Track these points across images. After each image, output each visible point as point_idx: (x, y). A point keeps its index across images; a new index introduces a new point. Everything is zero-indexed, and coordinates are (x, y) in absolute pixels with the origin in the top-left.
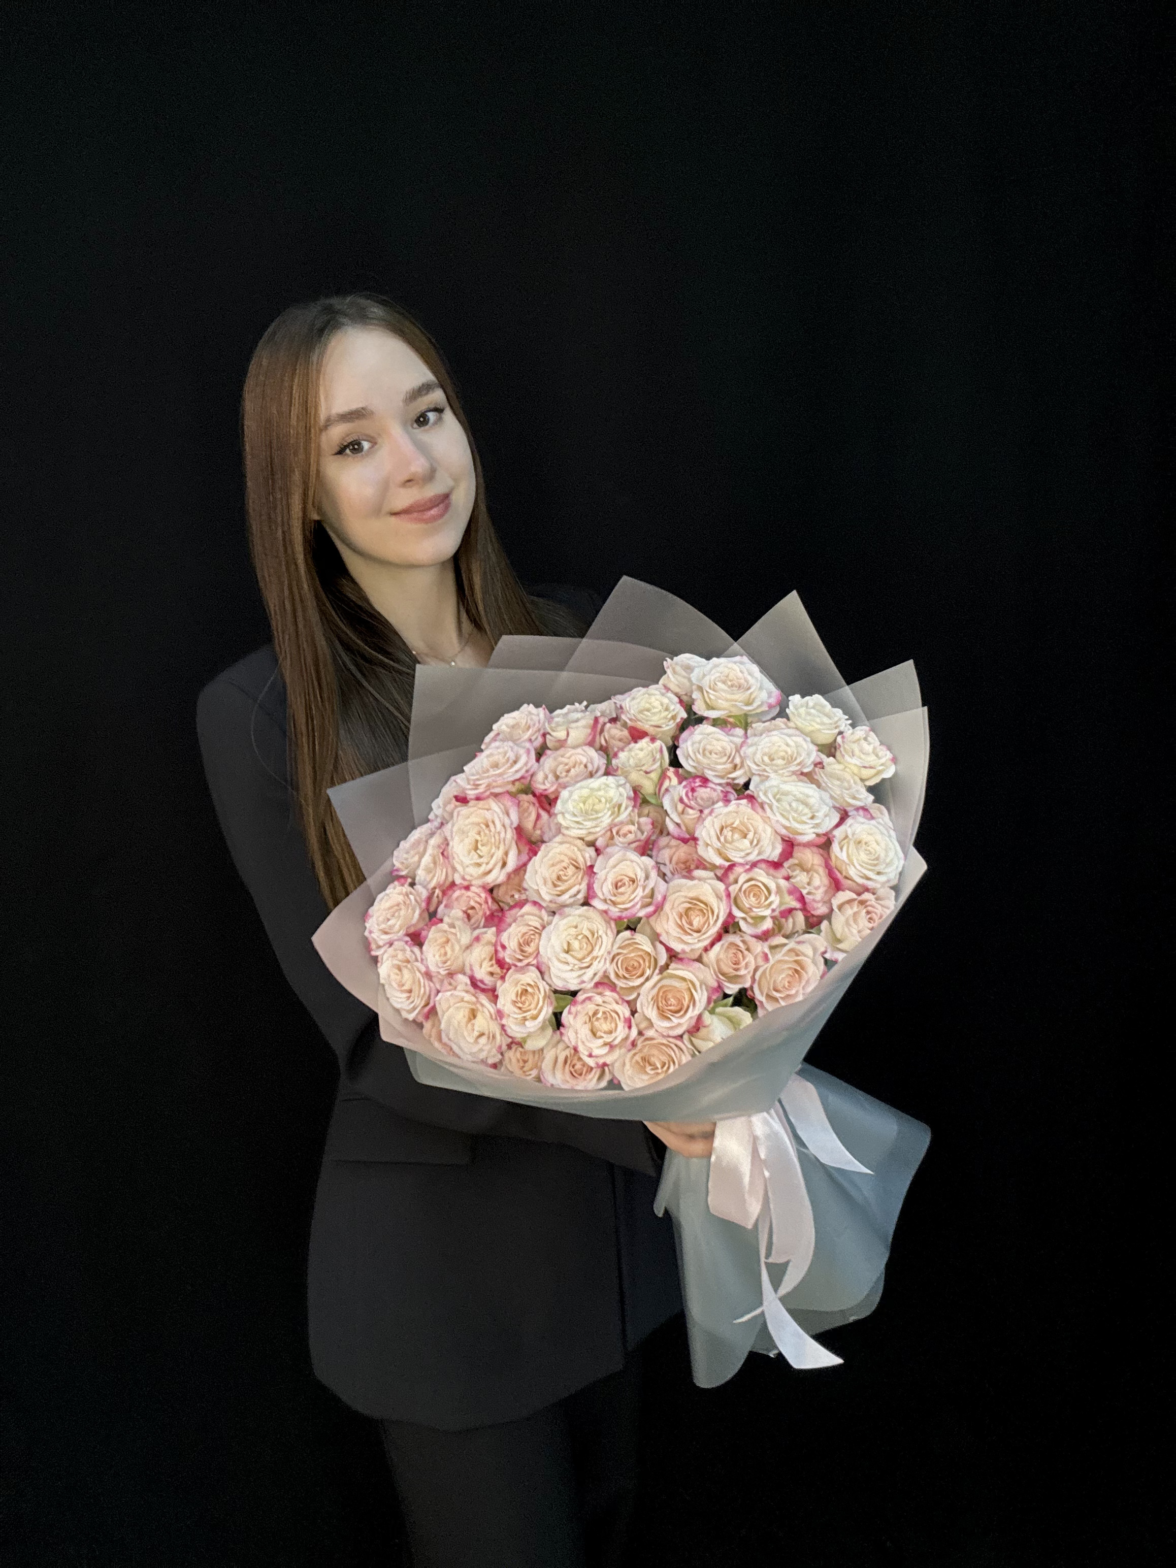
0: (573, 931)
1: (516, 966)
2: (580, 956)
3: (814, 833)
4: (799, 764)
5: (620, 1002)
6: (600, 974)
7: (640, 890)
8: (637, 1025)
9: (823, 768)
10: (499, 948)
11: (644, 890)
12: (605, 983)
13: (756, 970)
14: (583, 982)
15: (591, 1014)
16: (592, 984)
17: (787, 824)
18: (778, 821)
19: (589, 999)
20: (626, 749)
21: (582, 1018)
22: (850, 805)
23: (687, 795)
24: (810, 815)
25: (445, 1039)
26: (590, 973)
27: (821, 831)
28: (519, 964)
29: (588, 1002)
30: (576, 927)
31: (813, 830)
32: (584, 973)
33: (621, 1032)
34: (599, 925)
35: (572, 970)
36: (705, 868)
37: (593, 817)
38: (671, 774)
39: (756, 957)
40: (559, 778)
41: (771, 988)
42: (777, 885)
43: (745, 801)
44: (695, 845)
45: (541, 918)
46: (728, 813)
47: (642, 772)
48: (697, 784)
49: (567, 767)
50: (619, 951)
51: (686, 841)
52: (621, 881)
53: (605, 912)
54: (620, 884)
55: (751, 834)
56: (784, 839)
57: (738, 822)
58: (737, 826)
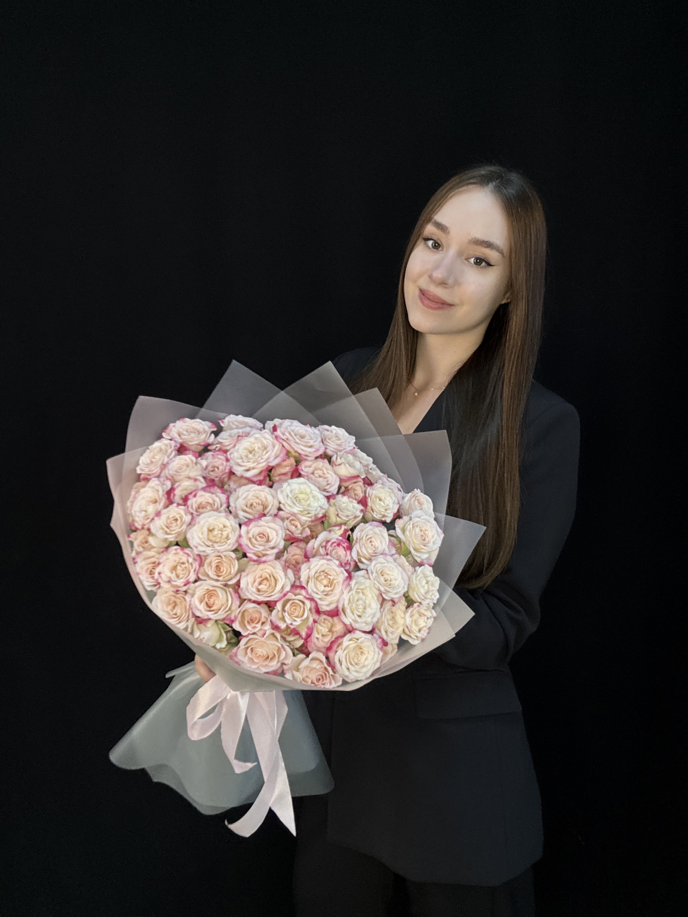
0: (222, 527)
1: (188, 507)
2: (211, 538)
4: (386, 590)
5: (196, 573)
6: (206, 554)
7: (263, 548)
8: (188, 589)
9: (393, 606)
10: (194, 494)
12: (202, 559)
13: (254, 634)
14: (196, 547)
15: (181, 561)
16: (197, 553)
17: (346, 606)
18: (344, 599)
20: (352, 500)
21: (176, 558)
22: (380, 632)
23: (334, 543)
24: (359, 614)
26: (204, 548)
27: (353, 625)
28: (190, 509)
29: (187, 556)
30: (225, 527)
31: (351, 621)
33: (180, 582)
34: (232, 539)
35: (200, 538)
36: (295, 574)
37: (295, 501)
38: (343, 527)
39: (260, 630)
40: (313, 473)
41: (250, 648)
42: (308, 618)
43: (346, 575)
44: (306, 562)
45: (221, 506)
46: (334, 570)
47: (337, 513)
48: (344, 545)
49: (322, 475)
50: (223, 557)
51: (307, 557)
52: (264, 535)
53: (240, 536)
54: (261, 535)
55: (329, 589)
56: (337, 607)
57: (332, 578)
58: (330, 579)
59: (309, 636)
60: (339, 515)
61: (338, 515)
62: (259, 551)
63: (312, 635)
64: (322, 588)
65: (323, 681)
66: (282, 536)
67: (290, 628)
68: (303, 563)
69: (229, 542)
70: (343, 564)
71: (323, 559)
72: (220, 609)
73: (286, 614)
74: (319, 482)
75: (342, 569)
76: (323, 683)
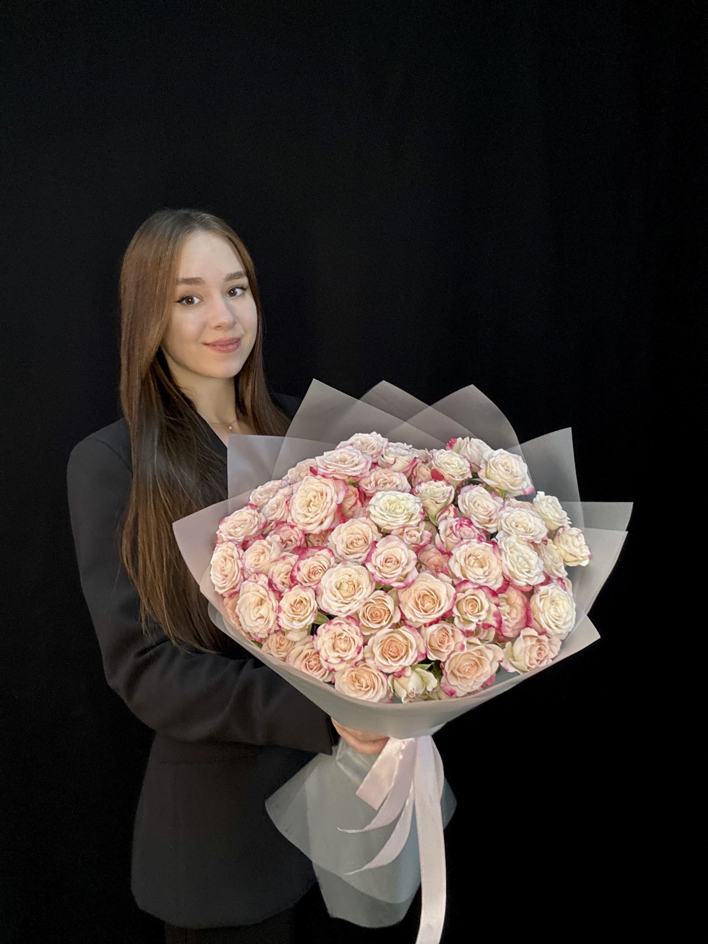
0: (347, 578)
1: (301, 584)
2: (345, 594)
3: (526, 582)
4: (533, 536)
5: (359, 635)
6: (353, 611)
7: (400, 569)
8: (364, 653)
9: (546, 545)
10: (296, 569)
11: (402, 572)
12: (353, 618)
13: (453, 652)
14: (340, 612)
15: (337, 634)
16: (345, 616)
17: (512, 570)
18: (506, 565)
19: (340, 624)
20: (428, 482)
21: (331, 634)
22: (554, 574)
23: (456, 526)
24: (527, 570)
25: (237, 610)
26: (348, 607)
27: (532, 583)
28: (304, 584)
29: (338, 625)
30: (350, 576)
31: (526, 580)
32: (343, 607)
33: (352, 653)
34: (365, 581)
35: (337, 601)
36: (448, 575)
37: (394, 515)
38: (451, 509)
39: (456, 644)
41: (456, 668)
42: (489, 606)
43: (490, 545)
44: (448, 558)
45: (329, 561)
46: (478, 548)
49: (385, 481)
51: (444, 553)
53: (371, 574)
54: (389, 560)
55: (487, 568)
56: (506, 577)
59: (500, 622)
61: (436, 502)
62: (399, 575)
63: (502, 620)
64: (481, 571)
66: (407, 548)
67: (479, 625)
68: (448, 561)
69: (364, 585)
70: (480, 538)
72: (407, 652)
73: (468, 615)
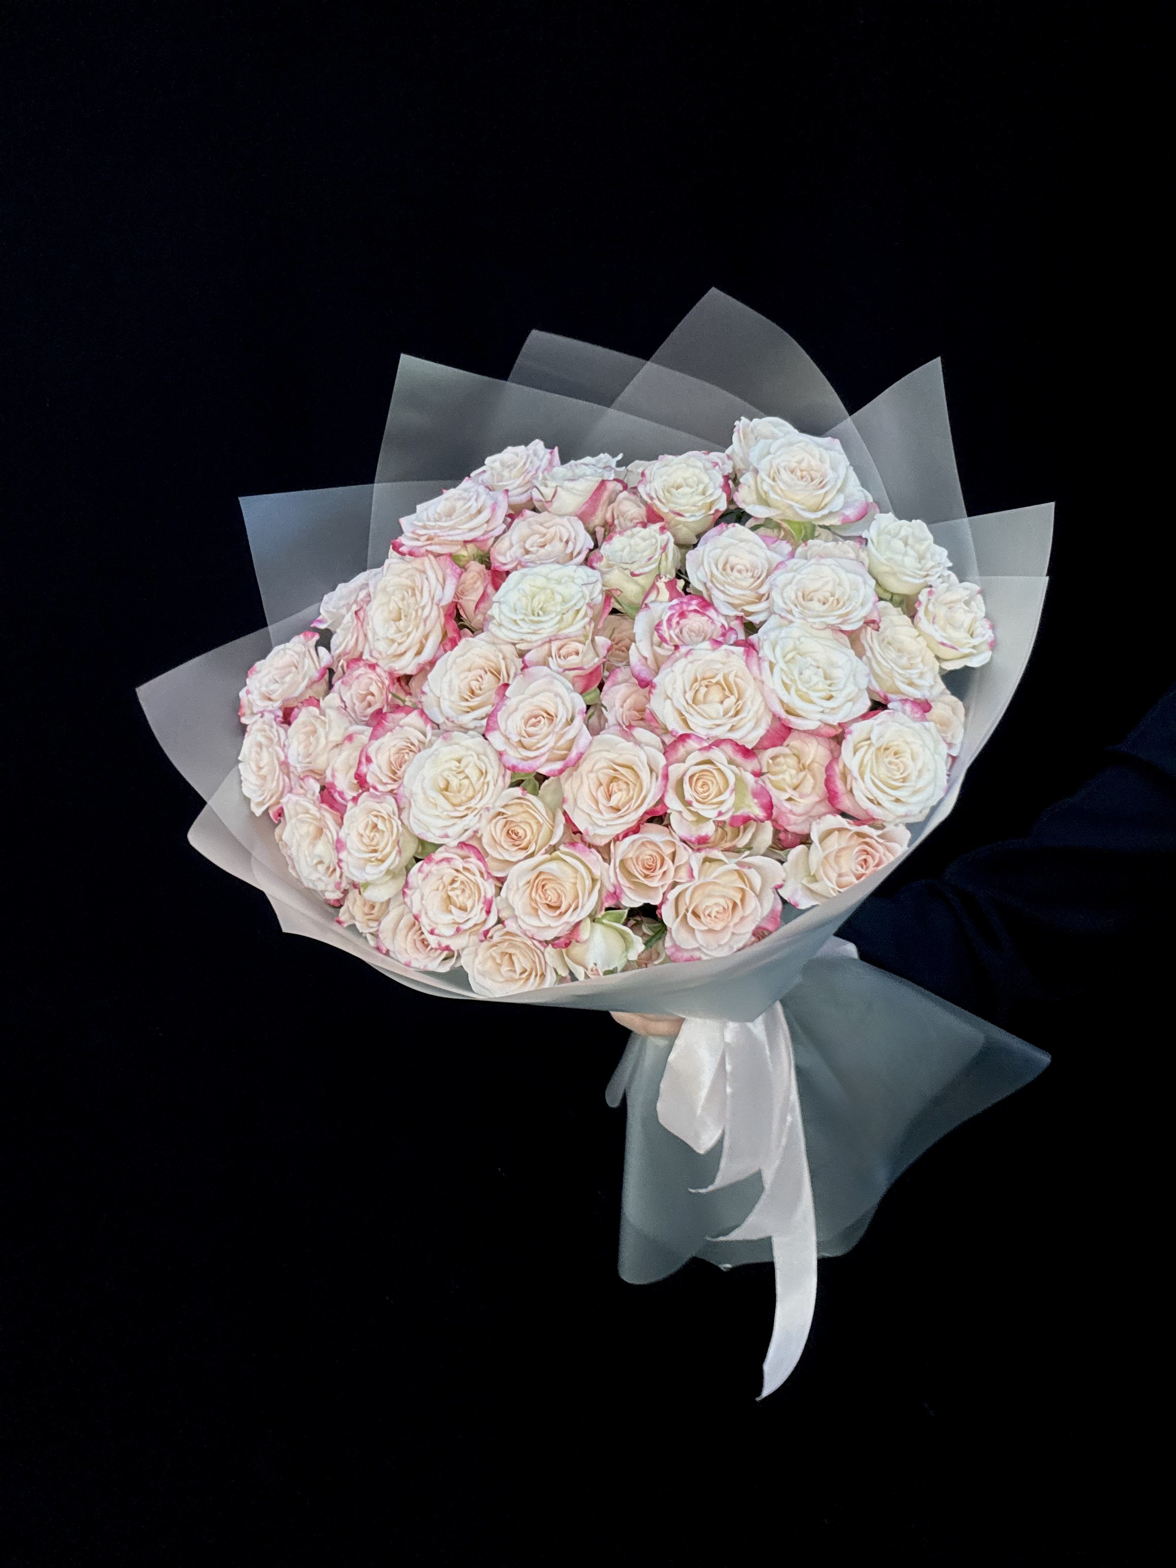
1: (375, 788)
2: (455, 800)
3: (820, 720)
4: (843, 616)
6: (471, 832)
7: (555, 737)
8: (498, 911)
10: (365, 759)
11: (560, 737)
12: (473, 845)
13: (672, 886)
14: (447, 836)
15: (447, 879)
16: (456, 843)
17: (786, 699)
18: (773, 691)
19: (448, 860)
20: (631, 532)
21: (434, 882)
22: (893, 691)
23: (670, 618)
24: (823, 694)
27: (833, 719)
28: (379, 788)
29: (445, 864)
30: (459, 762)
31: (820, 716)
33: (476, 914)
34: (490, 769)
35: (438, 815)
36: (652, 729)
37: (536, 618)
38: (661, 584)
39: (677, 869)
40: (527, 552)
41: (689, 915)
42: (739, 779)
43: (741, 649)
44: (650, 692)
45: (425, 735)
46: (711, 661)
47: (628, 572)
48: (691, 608)
49: (542, 540)
50: (503, 810)
51: (645, 684)
52: (536, 717)
53: (500, 754)
54: (533, 720)
55: (732, 699)
56: (776, 718)
57: (720, 677)
58: (718, 683)
59: (769, 807)
60: (637, 572)
61: (633, 574)
62: (553, 748)
63: (774, 801)
64: (721, 709)
65: (873, 857)
66: (568, 689)
67: (724, 822)
68: (649, 700)
69: (489, 777)
70: (720, 639)
71: (677, 660)
72: (577, 897)
73: (696, 806)
74: (548, 556)
75: (725, 647)
76: (877, 861)
